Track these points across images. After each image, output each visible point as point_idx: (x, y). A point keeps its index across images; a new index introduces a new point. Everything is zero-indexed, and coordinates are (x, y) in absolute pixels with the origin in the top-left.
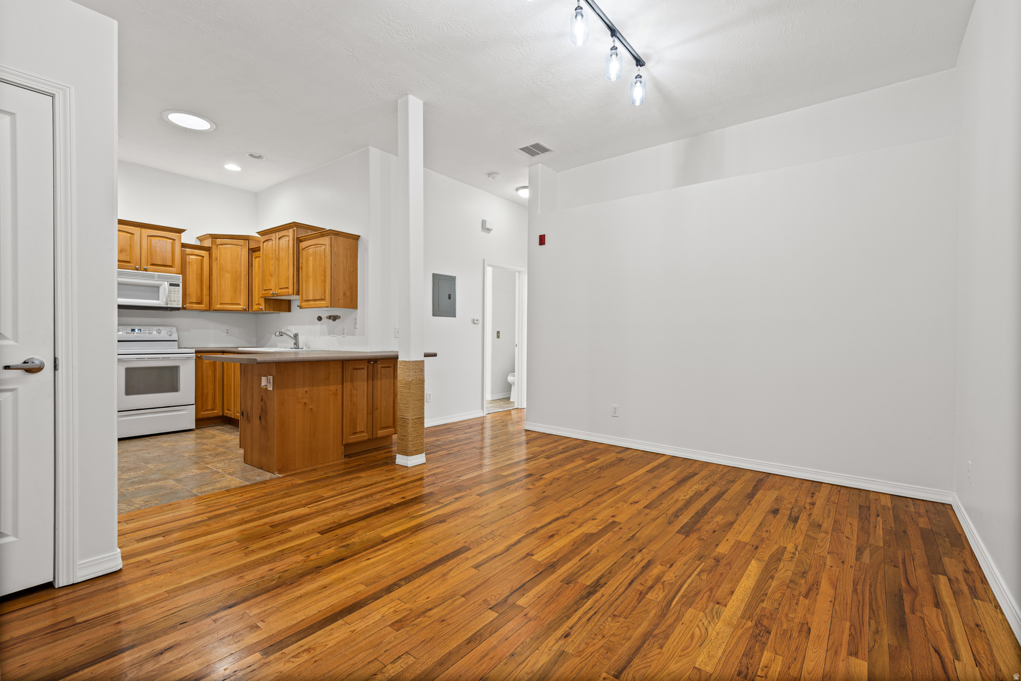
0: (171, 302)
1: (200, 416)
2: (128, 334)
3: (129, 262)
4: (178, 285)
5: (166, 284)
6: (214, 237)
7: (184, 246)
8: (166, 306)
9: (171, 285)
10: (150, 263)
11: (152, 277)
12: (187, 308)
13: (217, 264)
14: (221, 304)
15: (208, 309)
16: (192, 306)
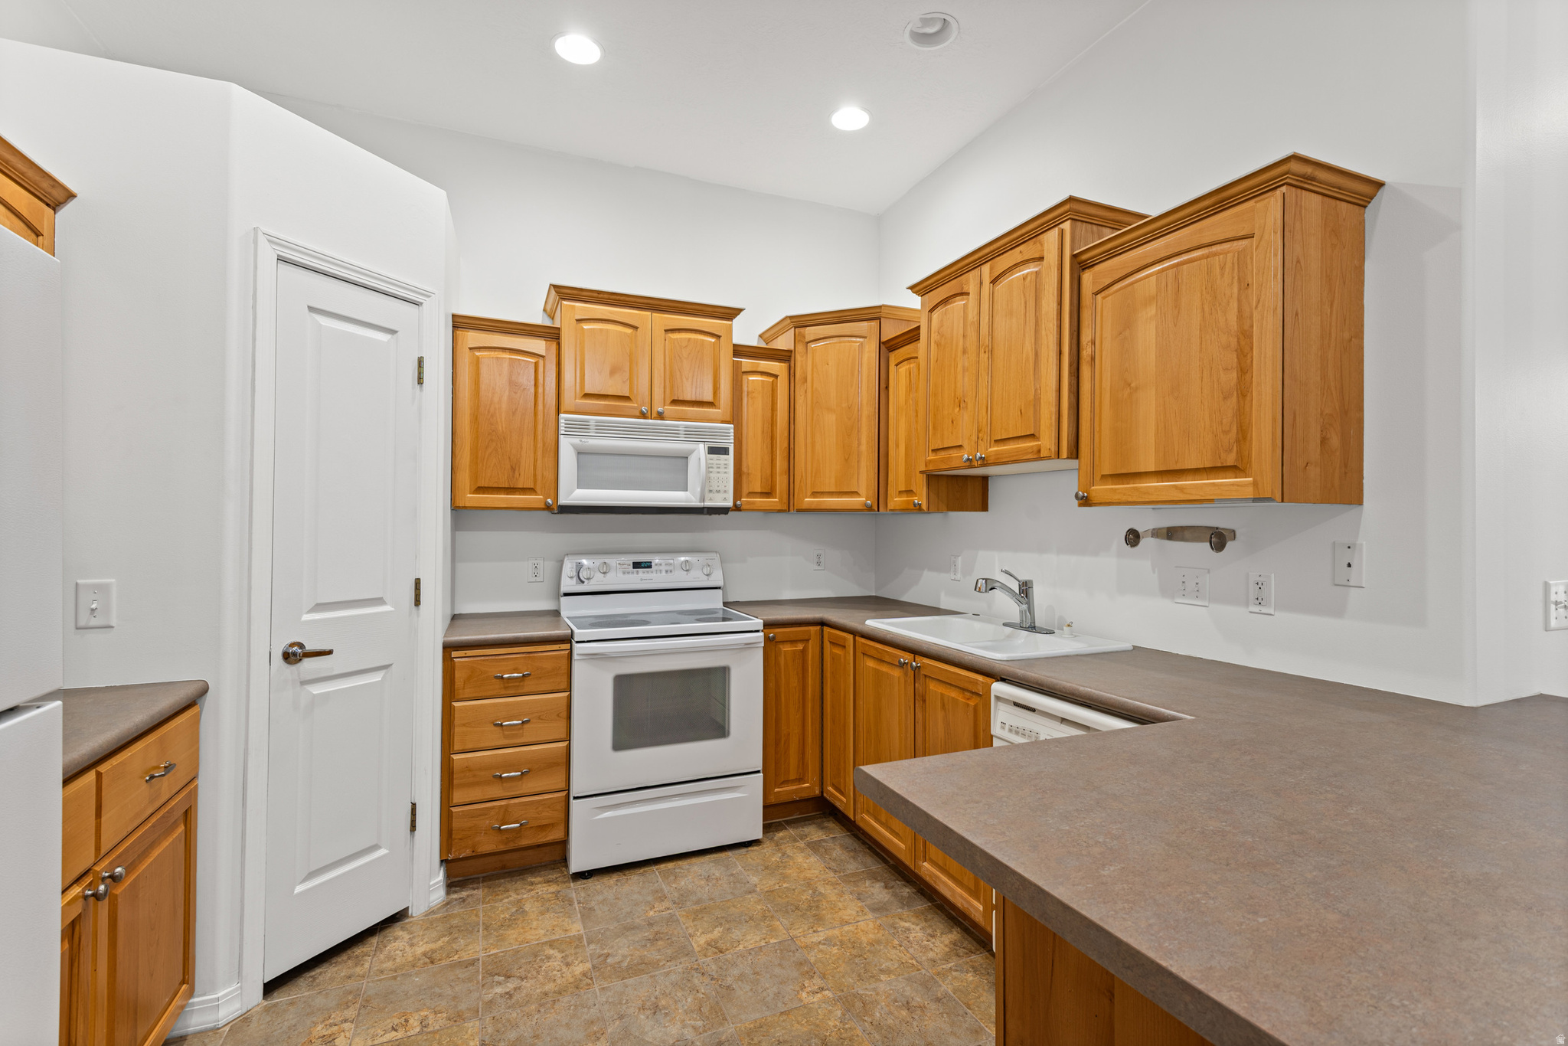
0: (711, 495)
1: (772, 800)
2: (627, 576)
3: (627, 398)
4: (725, 451)
5: (702, 449)
6: (800, 322)
7: (739, 351)
8: (701, 505)
9: (713, 451)
10: (668, 401)
11: (672, 434)
12: (743, 507)
13: (806, 392)
14: (815, 494)
15: (785, 507)
16: (753, 503)
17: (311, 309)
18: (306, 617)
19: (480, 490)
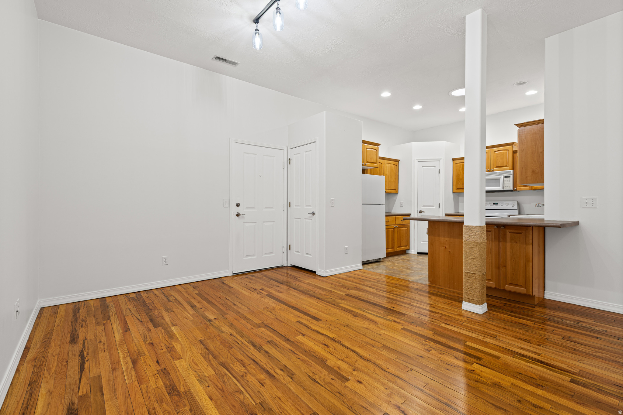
0: (505, 187)
2: (491, 206)
4: (509, 177)
5: (502, 177)
7: (515, 152)
8: (503, 190)
9: (506, 177)
10: (495, 166)
11: (496, 174)
12: (517, 190)
16: (521, 188)
17: (422, 166)
18: (422, 207)
19: (457, 189)
